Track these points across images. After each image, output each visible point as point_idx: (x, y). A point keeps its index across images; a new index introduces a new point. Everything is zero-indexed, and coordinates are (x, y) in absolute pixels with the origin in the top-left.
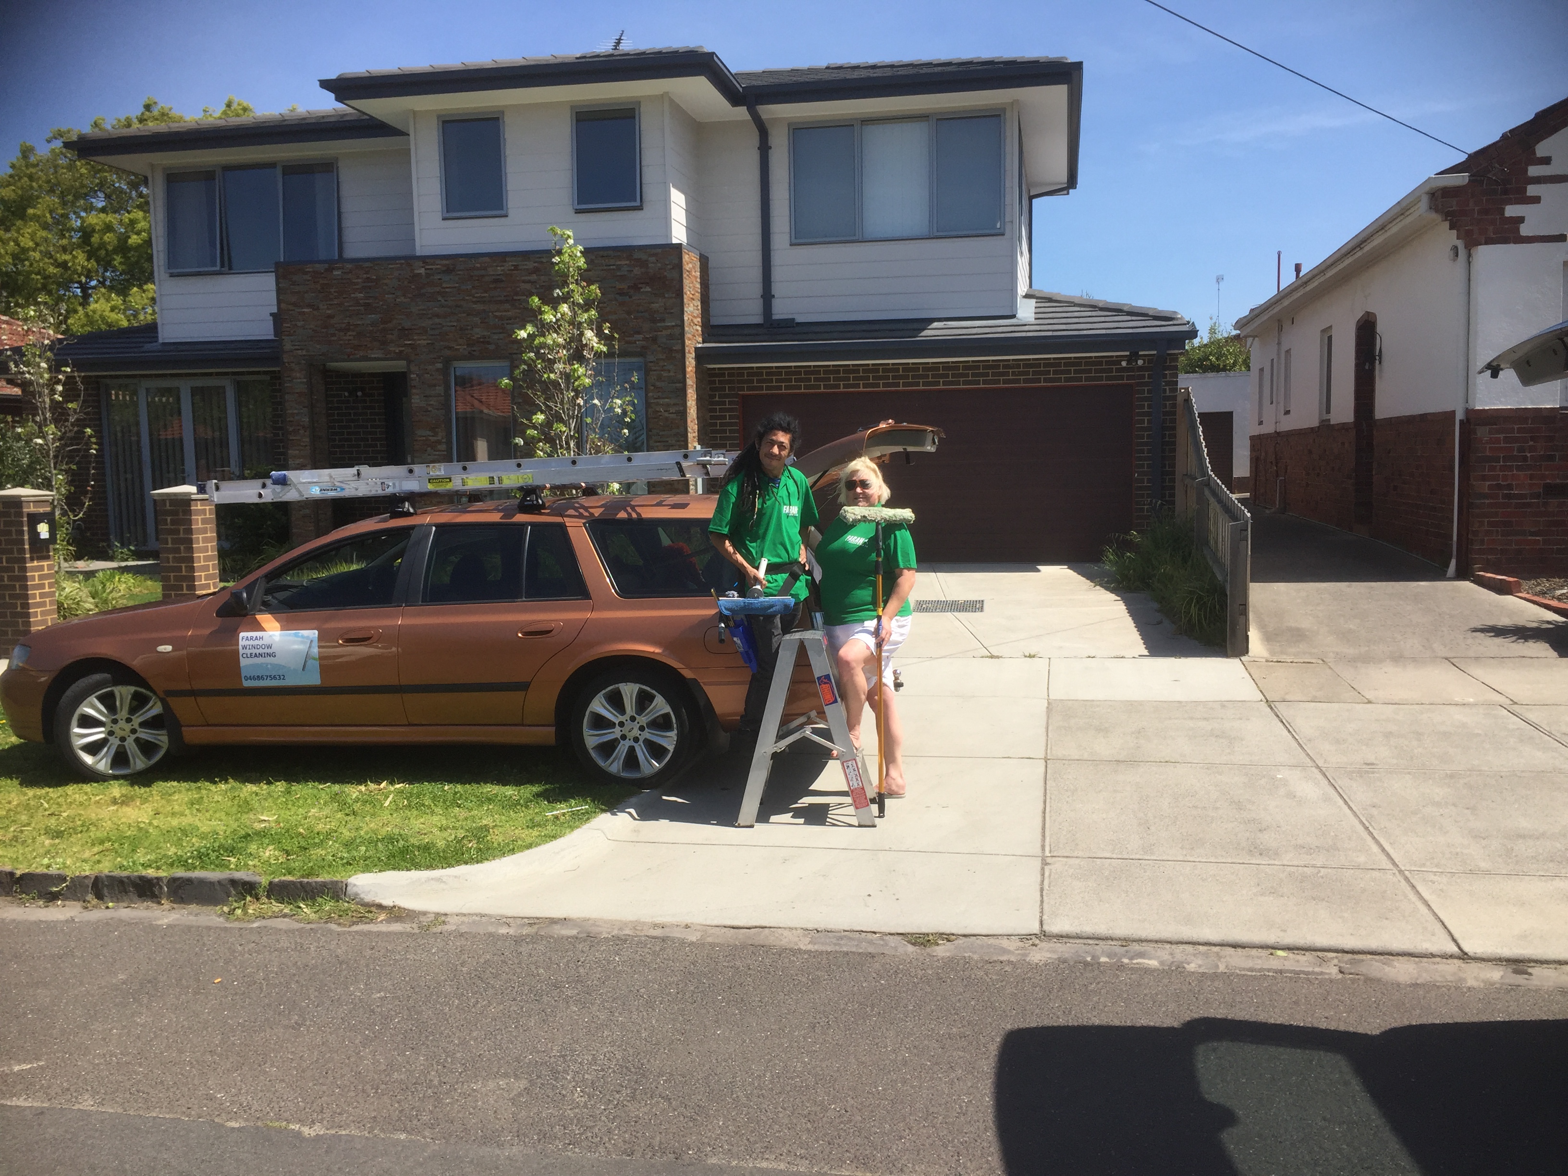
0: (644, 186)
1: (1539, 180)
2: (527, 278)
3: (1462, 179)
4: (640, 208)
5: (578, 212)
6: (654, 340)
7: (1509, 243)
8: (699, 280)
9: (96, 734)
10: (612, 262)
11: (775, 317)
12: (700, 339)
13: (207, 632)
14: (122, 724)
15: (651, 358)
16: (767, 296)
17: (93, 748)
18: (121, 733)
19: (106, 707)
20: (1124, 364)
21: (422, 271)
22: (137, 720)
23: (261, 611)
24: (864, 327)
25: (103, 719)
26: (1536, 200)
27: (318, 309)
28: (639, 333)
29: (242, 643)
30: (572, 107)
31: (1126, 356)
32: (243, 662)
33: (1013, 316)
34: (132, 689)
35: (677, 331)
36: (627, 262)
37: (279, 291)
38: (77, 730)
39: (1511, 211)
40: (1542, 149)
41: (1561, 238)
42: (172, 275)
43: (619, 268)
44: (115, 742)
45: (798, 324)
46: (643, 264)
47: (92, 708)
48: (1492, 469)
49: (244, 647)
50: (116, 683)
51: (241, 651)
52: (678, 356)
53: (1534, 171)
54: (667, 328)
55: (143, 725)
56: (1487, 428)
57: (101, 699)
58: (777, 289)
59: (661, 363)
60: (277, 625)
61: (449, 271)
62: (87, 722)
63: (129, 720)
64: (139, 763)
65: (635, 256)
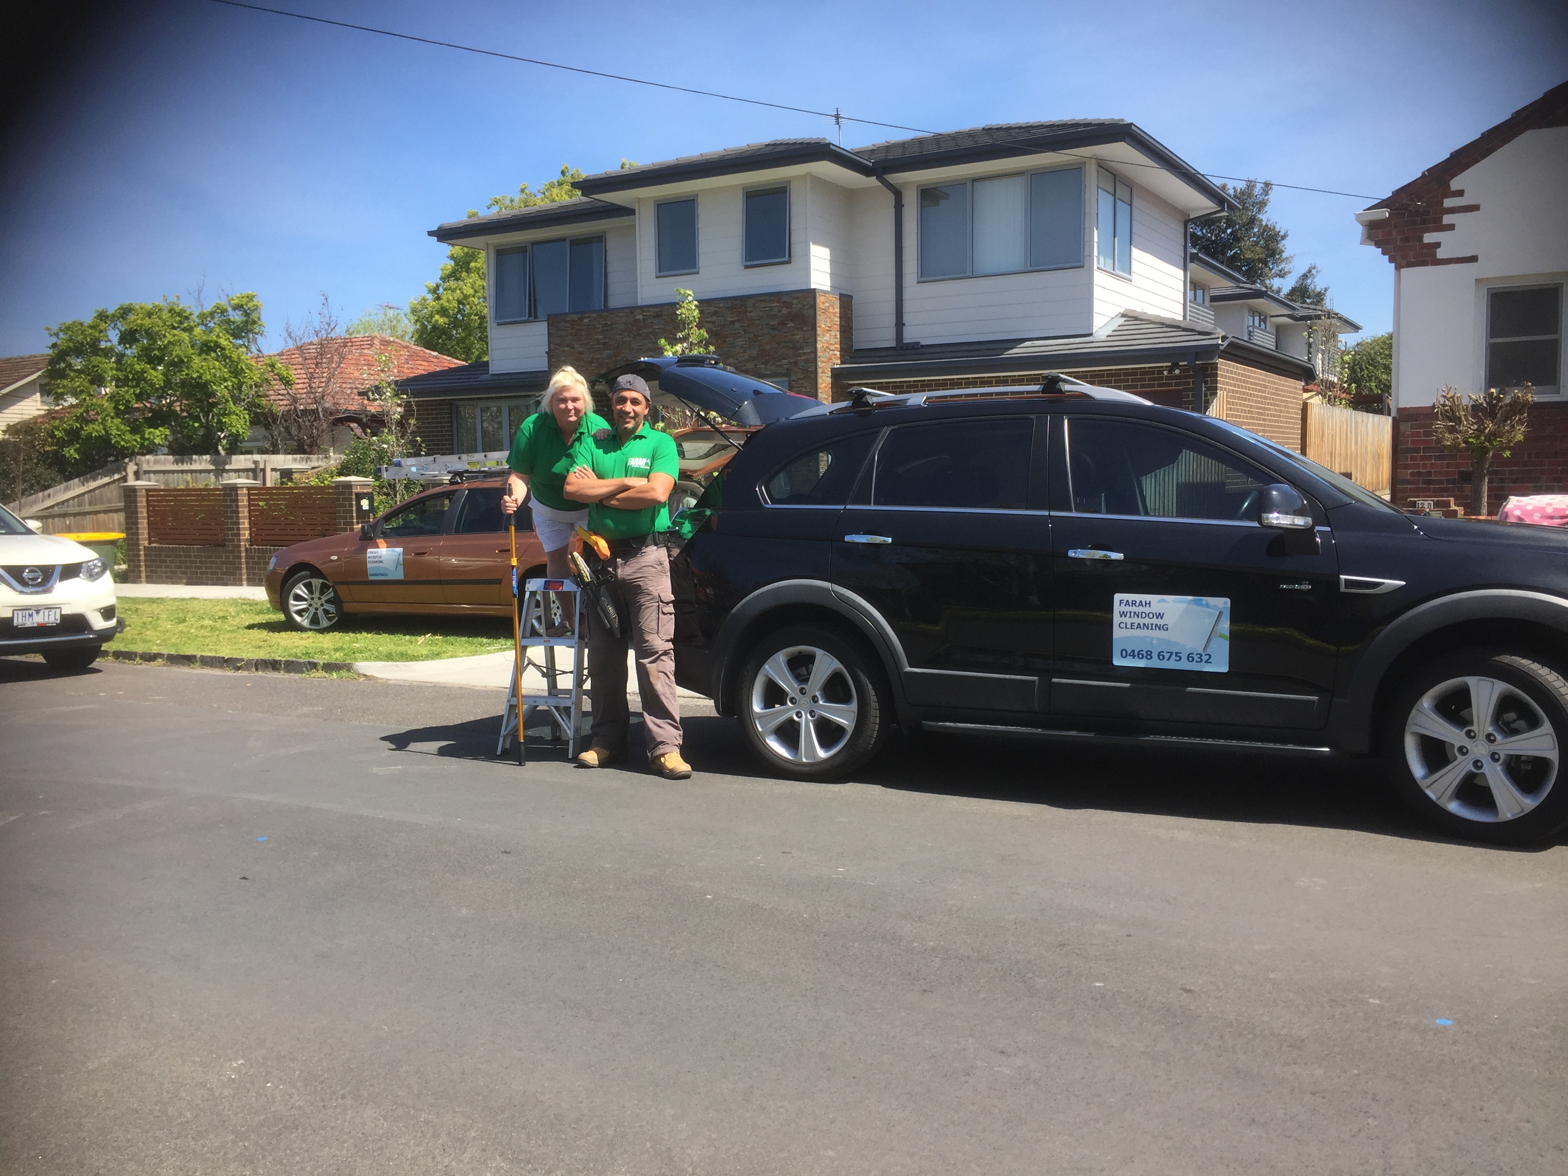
0: (792, 246)
1: (1453, 210)
2: (710, 319)
3: (1385, 213)
4: (789, 262)
5: (746, 267)
6: (796, 363)
7: (1428, 265)
8: (838, 315)
9: (303, 605)
10: (767, 305)
11: (905, 341)
12: (839, 362)
13: (353, 549)
14: (316, 600)
15: (793, 378)
16: (900, 325)
17: (300, 613)
18: (315, 606)
19: (308, 591)
20: (1165, 373)
21: (640, 317)
22: (324, 599)
23: (380, 538)
24: (966, 348)
25: (306, 597)
26: (1451, 227)
27: (573, 348)
28: (784, 359)
29: (368, 555)
30: (744, 189)
31: (1166, 367)
32: (369, 566)
33: (1091, 335)
34: (321, 581)
35: (812, 356)
36: (778, 304)
37: (550, 335)
38: (292, 602)
39: (1429, 238)
40: (1455, 184)
41: (1473, 259)
42: (499, 324)
43: (772, 309)
44: (312, 610)
45: (923, 346)
46: (789, 305)
47: (300, 590)
48: (1413, 458)
49: (369, 557)
50: (312, 577)
51: (368, 560)
52: (812, 375)
53: (1448, 203)
54: (805, 354)
55: (327, 601)
56: (1409, 424)
57: (304, 585)
58: (907, 319)
59: (800, 382)
60: (386, 545)
61: (658, 316)
62: (298, 598)
63: (319, 599)
64: (325, 623)
65: (783, 300)
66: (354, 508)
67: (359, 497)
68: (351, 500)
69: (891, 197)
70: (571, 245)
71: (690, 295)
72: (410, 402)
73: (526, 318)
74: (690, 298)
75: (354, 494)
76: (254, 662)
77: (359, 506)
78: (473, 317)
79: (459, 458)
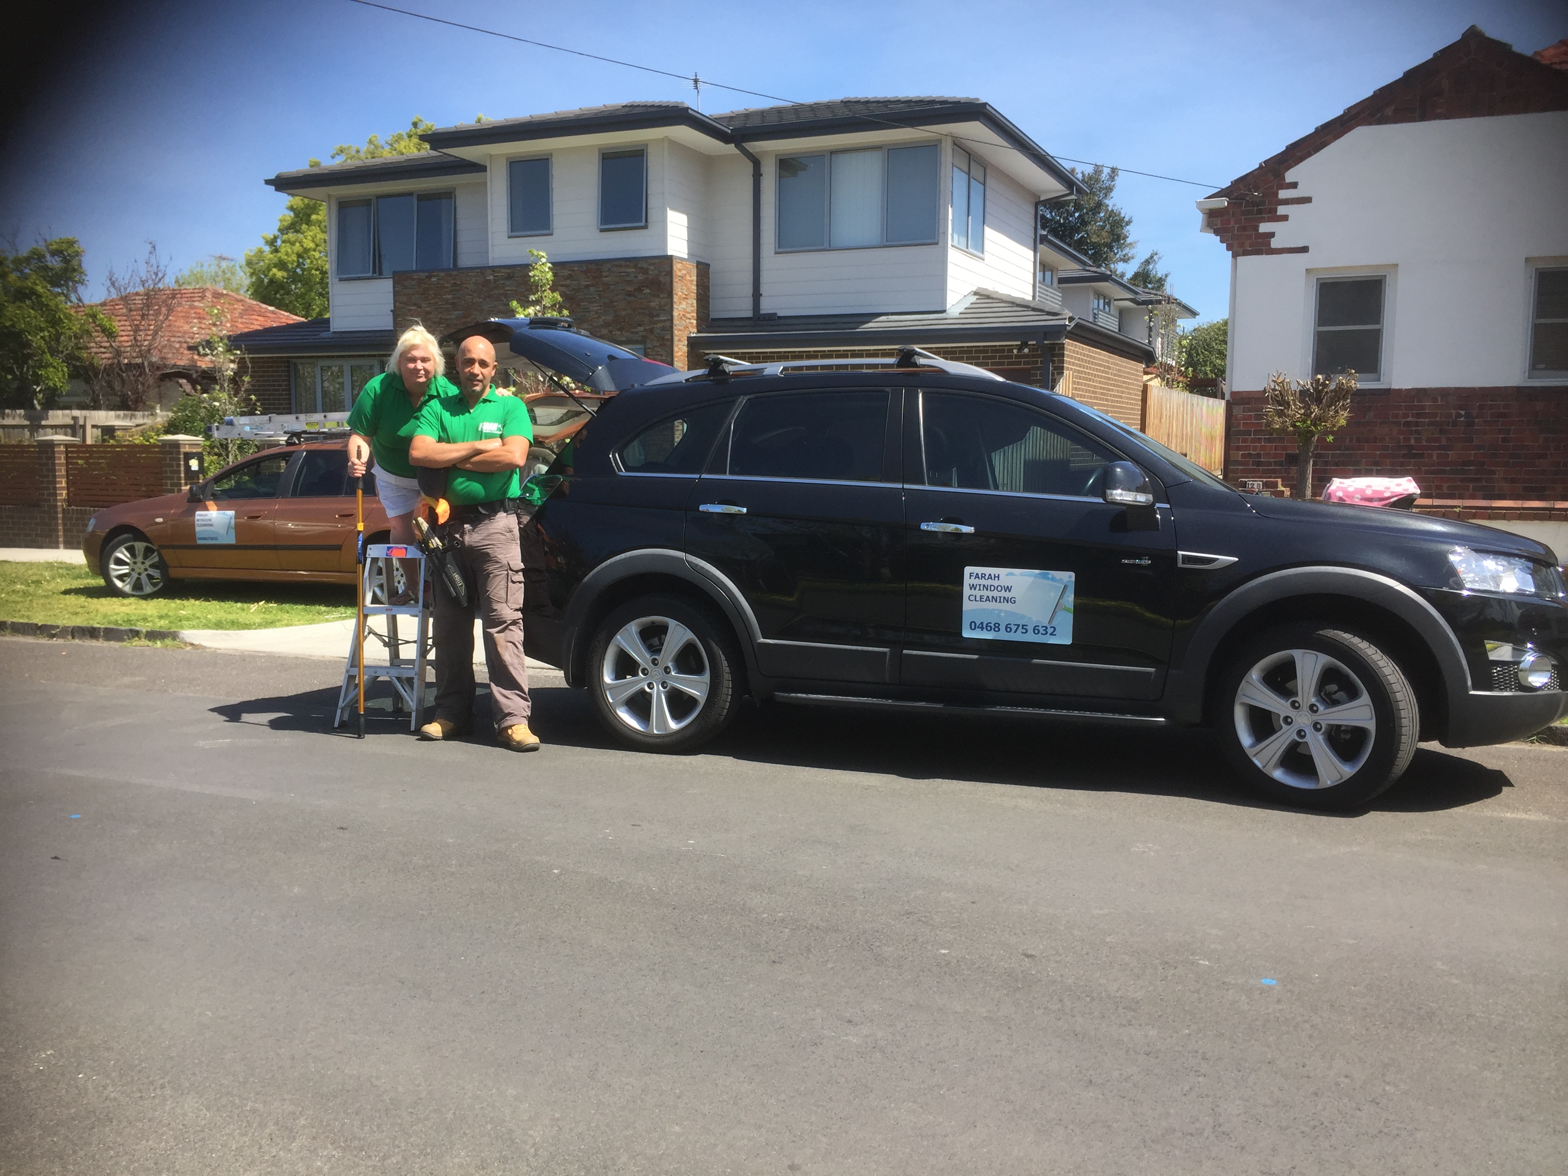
0: (649, 210)
1: (1287, 202)
2: (564, 283)
3: (1224, 202)
4: (645, 227)
5: (602, 231)
6: (652, 331)
7: (1262, 254)
8: (695, 283)
9: (125, 570)
10: (623, 269)
11: (762, 312)
12: (695, 330)
13: (180, 511)
14: (139, 564)
15: (649, 345)
16: (757, 295)
17: (121, 578)
18: (138, 571)
19: (130, 553)
20: (1015, 351)
21: (491, 278)
22: (148, 563)
23: (210, 500)
24: (823, 320)
25: (128, 561)
26: (1285, 218)
28: (640, 325)
29: (197, 517)
30: (600, 150)
31: (1016, 345)
32: (197, 529)
33: (944, 311)
34: (145, 544)
35: (668, 324)
36: (634, 270)
37: (395, 294)
38: (112, 566)
39: (1264, 228)
40: (1290, 176)
41: (1304, 250)
42: (341, 280)
43: (628, 274)
44: (135, 575)
45: (780, 318)
46: (645, 271)
47: (122, 554)
48: (1245, 441)
49: (198, 520)
50: (135, 540)
51: (196, 523)
52: (668, 343)
53: (1283, 194)
54: (661, 321)
55: (152, 566)
56: (1242, 407)
57: (127, 549)
58: (764, 289)
59: (656, 349)
60: (216, 508)
61: (509, 277)
62: (120, 562)
63: (143, 563)
64: (148, 589)
65: (639, 266)
66: (182, 469)
67: (188, 456)
68: (179, 459)
69: (749, 167)
70: (418, 200)
71: (543, 257)
72: (244, 358)
73: (370, 274)
74: (544, 260)
75: (182, 453)
76: (70, 630)
77: (188, 467)
78: (313, 272)
79: (297, 418)
